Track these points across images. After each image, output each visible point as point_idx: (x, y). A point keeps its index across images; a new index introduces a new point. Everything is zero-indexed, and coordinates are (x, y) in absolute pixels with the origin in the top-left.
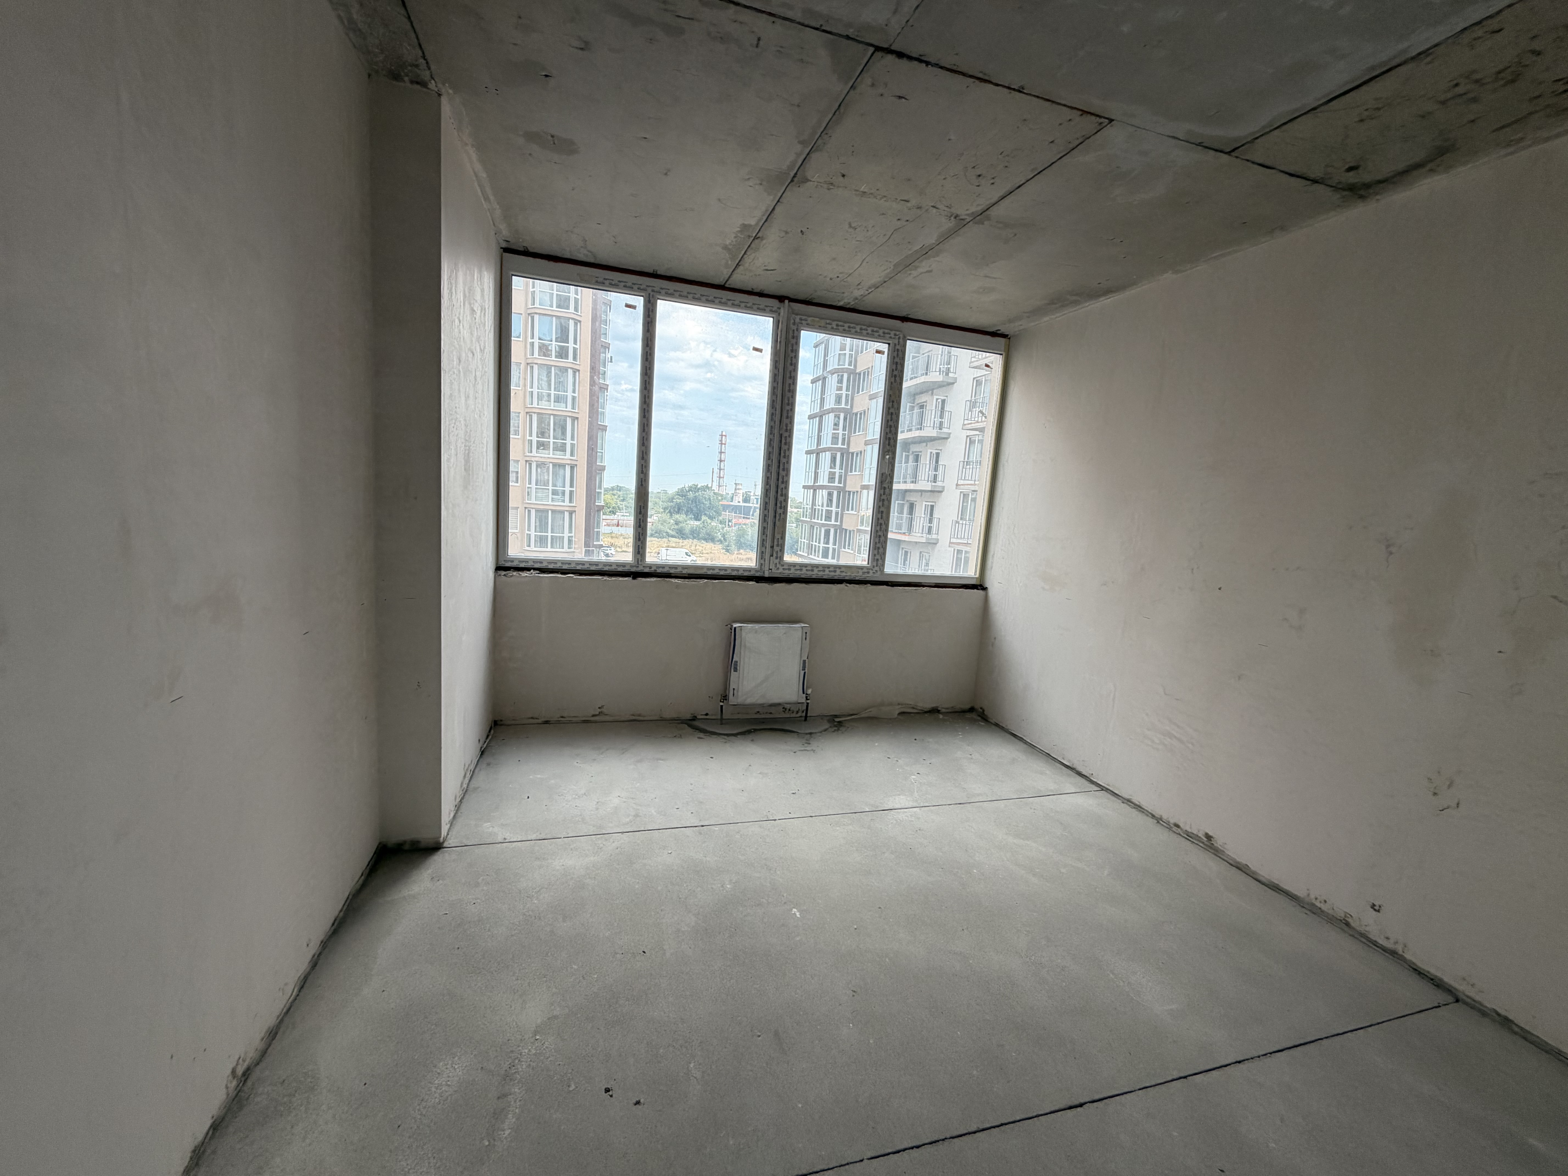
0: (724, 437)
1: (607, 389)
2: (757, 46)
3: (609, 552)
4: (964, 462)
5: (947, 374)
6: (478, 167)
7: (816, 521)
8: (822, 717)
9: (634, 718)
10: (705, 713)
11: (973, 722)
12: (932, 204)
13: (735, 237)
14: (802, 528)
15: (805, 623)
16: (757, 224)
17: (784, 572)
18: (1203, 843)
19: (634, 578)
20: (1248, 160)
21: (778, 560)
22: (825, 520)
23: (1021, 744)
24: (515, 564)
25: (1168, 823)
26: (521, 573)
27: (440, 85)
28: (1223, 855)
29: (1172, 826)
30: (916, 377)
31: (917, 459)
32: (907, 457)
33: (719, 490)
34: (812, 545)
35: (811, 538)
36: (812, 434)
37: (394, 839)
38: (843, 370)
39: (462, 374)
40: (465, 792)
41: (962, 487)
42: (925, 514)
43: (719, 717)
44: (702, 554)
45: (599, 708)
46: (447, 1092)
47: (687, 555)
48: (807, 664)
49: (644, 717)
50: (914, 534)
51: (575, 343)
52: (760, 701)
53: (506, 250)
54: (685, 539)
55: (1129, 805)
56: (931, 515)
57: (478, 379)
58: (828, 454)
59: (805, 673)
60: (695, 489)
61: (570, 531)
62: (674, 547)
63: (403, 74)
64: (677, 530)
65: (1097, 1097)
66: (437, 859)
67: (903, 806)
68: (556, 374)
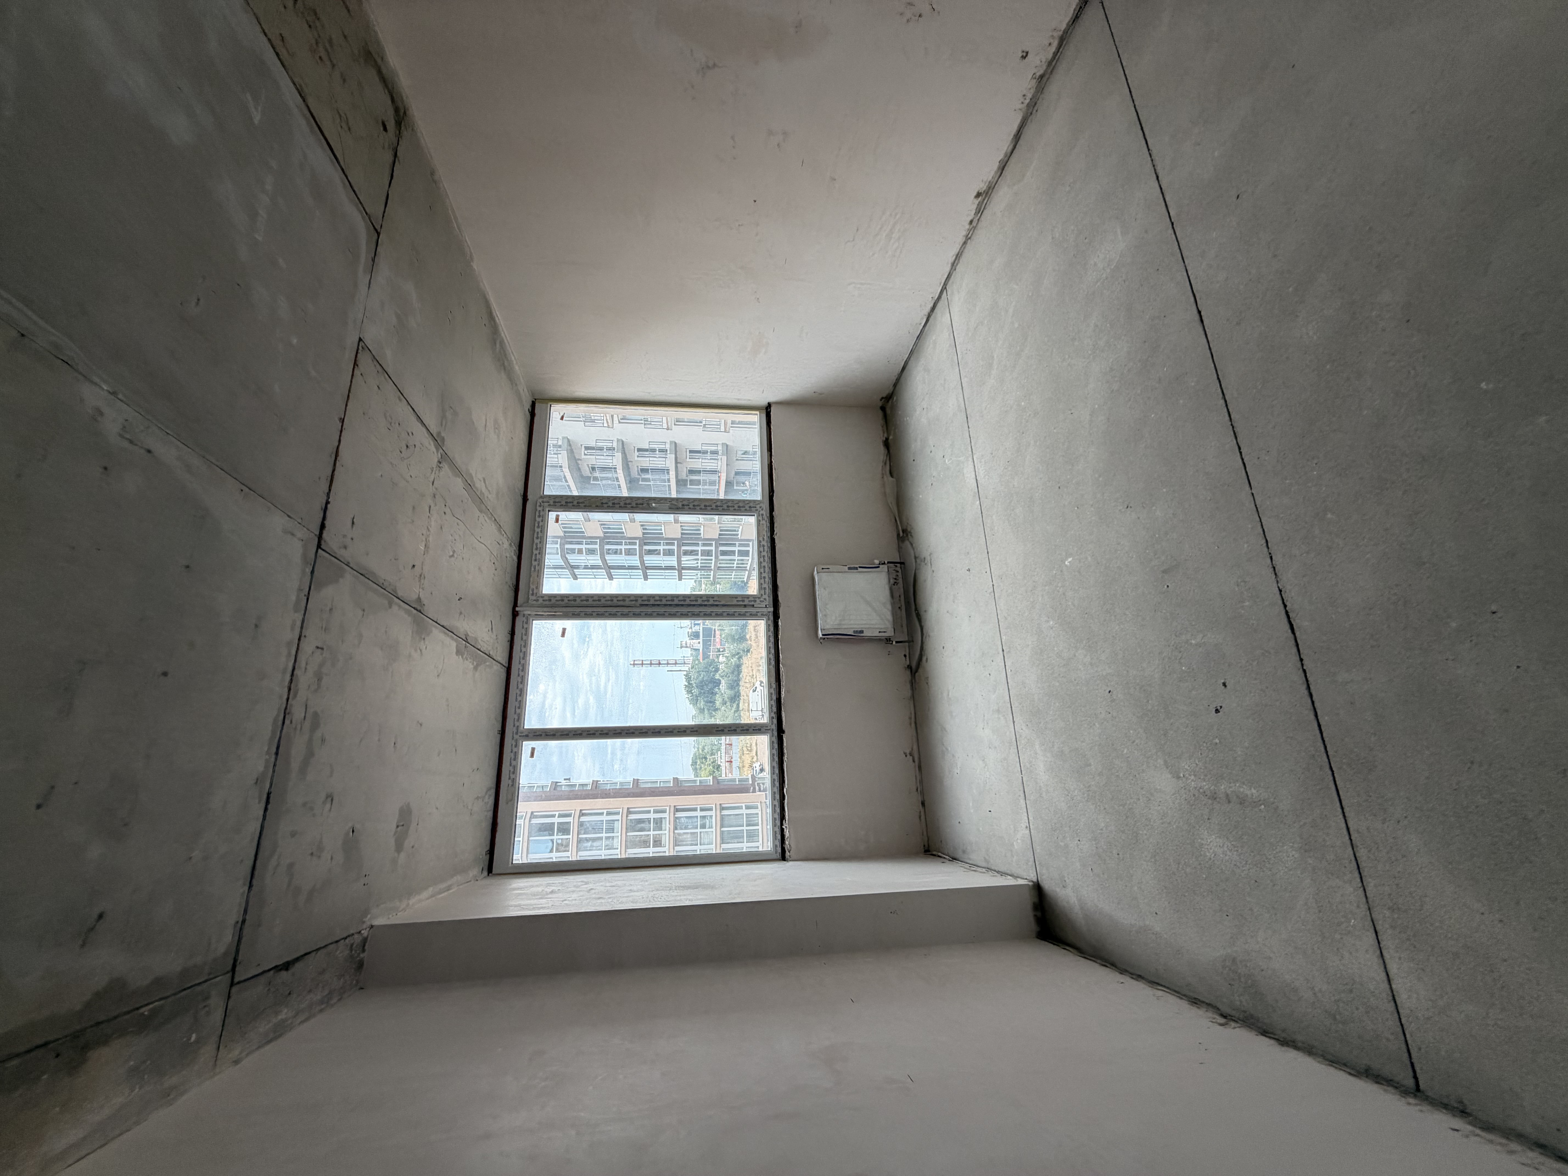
0: (636, 662)
1: (597, 781)
2: (322, 649)
3: (758, 769)
4: (645, 424)
5: (560, 447)
6: (425, 895)
7: (713, 565)
8: (900, 549)
9: (913, 725)
10: (904, 658)
11: (894, 408)
12: (431, 485)
13: (467, 660)
14: (720, 578)
15: (814, 571)
16: (456, 641)
17: (768, 593)
18: (984, 200)
19: (783, 732)
20: (383, 216)
21: (757, 599)
22: (712, 556)
23: (910, 363)
24: (778, 843)
25: (969, 230)
26: (786, 837)
27: (365, 926)
28: (993, 182)
29: (972, 226)
30: (565, 477)
31: (644, 470)
32: (644, 480)
33: (689, 664)
34: (736, 567)
35: (730, 569)
36: (627, 575)
37: (1033, 926)
38: (562, 549)
39: (610, 896)
40: (989, 869)
41: (669, 424)
42: (699, 458)
43: (907, 644)
44: (753, 675)
45: (906, 756)
46: (1228, 846)
47: (755, 691)
48: (852, 566)
49: (911, 713)
50: (719, 467)
51: (553, 816)
52: (889, 607)
53: (490, 870)
54: (739, 696)
55: (957, 264)
56: (699, 452)
57: (613, 884)
58: (646, 558)
59: (860, 567)
60: (689, 688)
61: (740, 808)
62: (749, 704)
63: (358, 959)
64: (731, 702)
65: (1192, 299)
66: (1047, 885)
67: (972, 469)
68: (584, 834)
